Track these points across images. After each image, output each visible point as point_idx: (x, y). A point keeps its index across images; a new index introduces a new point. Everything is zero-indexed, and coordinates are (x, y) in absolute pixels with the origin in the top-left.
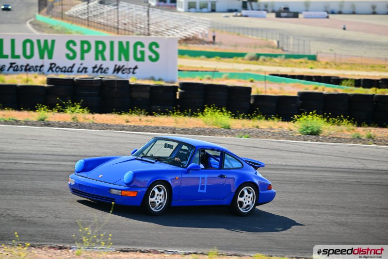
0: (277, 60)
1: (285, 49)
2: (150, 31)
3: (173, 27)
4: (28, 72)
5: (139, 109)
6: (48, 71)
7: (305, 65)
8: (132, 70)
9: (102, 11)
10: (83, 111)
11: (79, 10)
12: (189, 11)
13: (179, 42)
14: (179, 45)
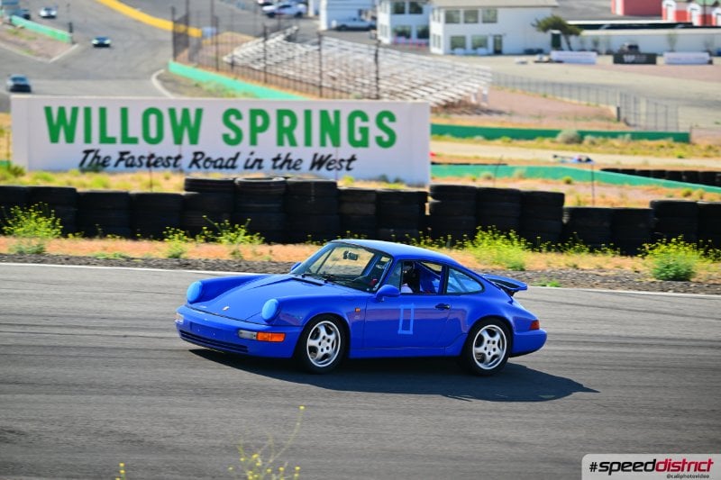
0: (616, 142)
1: (632, 122)
2: (381, 91)
3: (422, 83)
4: (153, 168)
5: (356, 236)
6: (190, 166)
7: (668, 151)
8: (345, 164)
9: (291, 54)
10: (252, 239)
11: (248, 52)
12: (453, 54)
13: (434, 110)
14: (434, 115)
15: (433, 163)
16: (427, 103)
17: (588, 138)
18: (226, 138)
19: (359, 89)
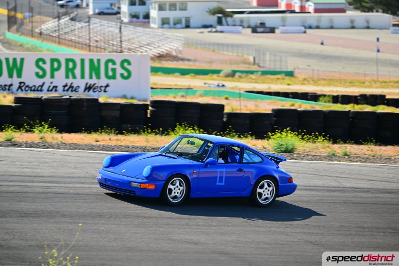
0: (253, 76)
1: (262, 65)
2: (123, 48)
3: (145, 43)
5: (109, 128)
6: (17, 90)
7: (282, 81)
8: (103, 89)
9: (73, 28)
10: (51, 130)
11: (49, 27)
12: (162, 28)
13: (153, 59)
14: (152, 61)
15: (152, 88)
16: (148, 55)
17: (237, 74)
18: (37, 74)
19: (111, 47)
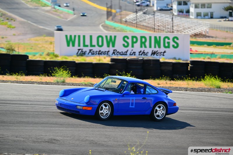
2: (174, 30)
3: (187, 27)
4: (100, 55)
5: (166, 77)
6: (112, 54)
8: (162, 54)
9: (145, 18)
11: (131, 17)
12: (197, 18)
13: (191, 36)
14: (191, 38)
15: (191, 53)
16: (189, 34)
18: (124, 45)
19: (167, 29)
